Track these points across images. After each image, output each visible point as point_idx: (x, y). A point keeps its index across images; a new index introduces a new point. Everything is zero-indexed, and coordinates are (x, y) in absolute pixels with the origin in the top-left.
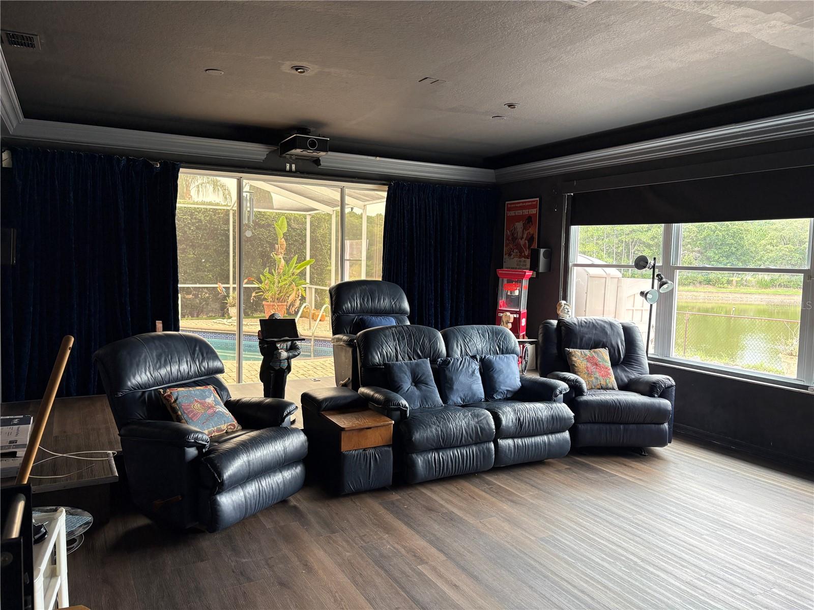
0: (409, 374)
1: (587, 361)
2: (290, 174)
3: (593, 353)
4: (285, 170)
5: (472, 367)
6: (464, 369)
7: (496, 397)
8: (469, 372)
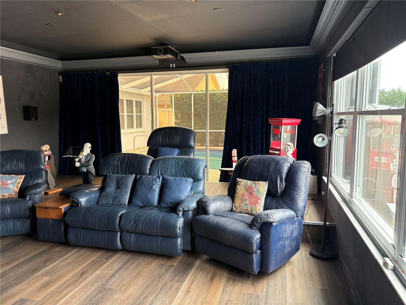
0: (115, 182)
1: (246, 190)
2: (173, 69)
3: (253, 185)
4: (170, 68)
5: (153, 183)
6: (147, 183)
7: (162, 205)
8: (149, 186)
